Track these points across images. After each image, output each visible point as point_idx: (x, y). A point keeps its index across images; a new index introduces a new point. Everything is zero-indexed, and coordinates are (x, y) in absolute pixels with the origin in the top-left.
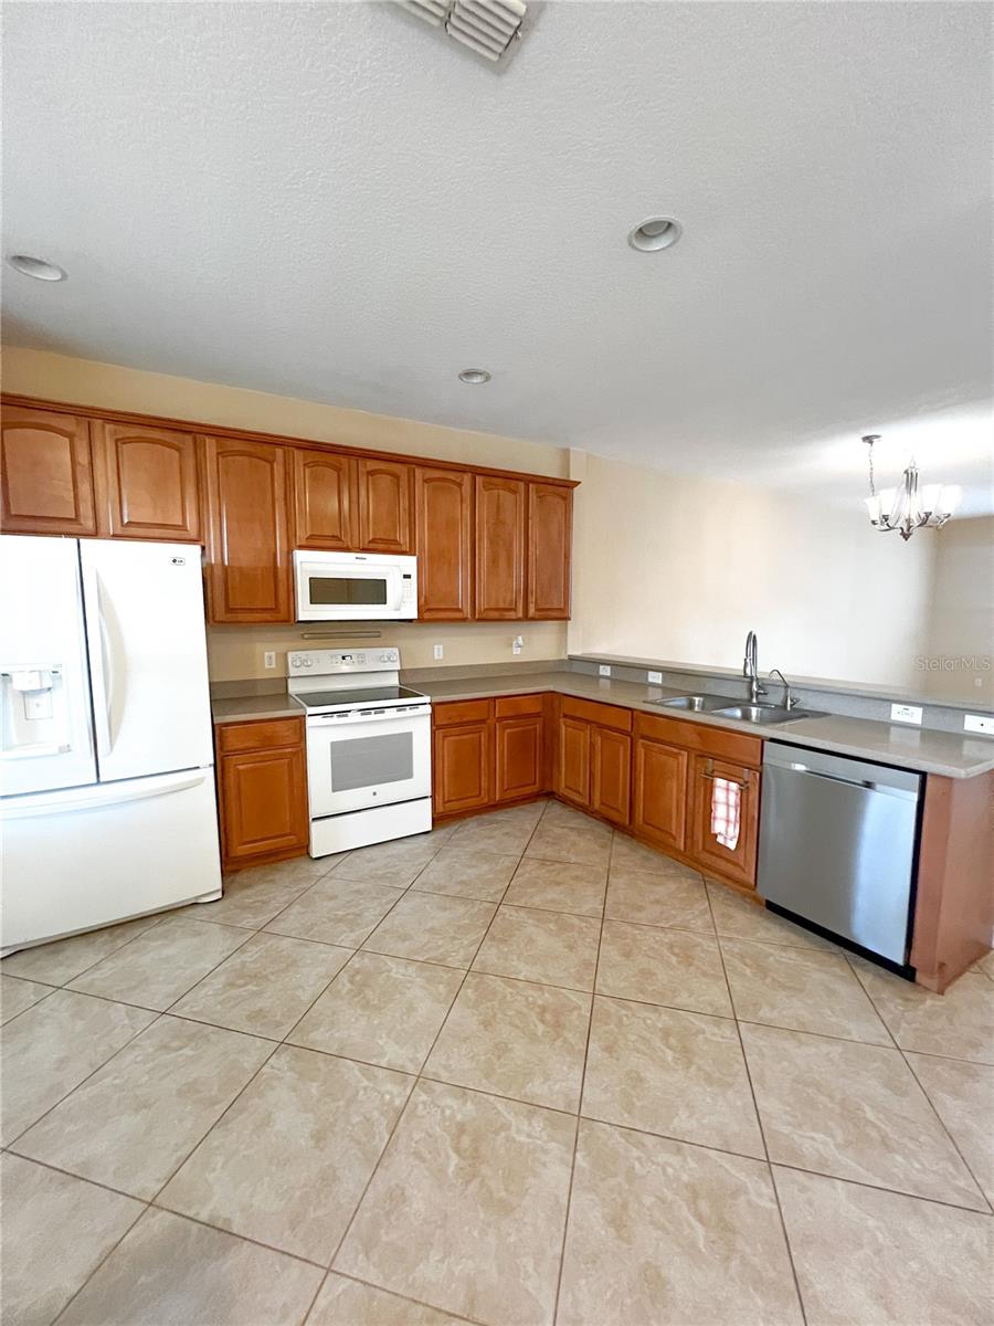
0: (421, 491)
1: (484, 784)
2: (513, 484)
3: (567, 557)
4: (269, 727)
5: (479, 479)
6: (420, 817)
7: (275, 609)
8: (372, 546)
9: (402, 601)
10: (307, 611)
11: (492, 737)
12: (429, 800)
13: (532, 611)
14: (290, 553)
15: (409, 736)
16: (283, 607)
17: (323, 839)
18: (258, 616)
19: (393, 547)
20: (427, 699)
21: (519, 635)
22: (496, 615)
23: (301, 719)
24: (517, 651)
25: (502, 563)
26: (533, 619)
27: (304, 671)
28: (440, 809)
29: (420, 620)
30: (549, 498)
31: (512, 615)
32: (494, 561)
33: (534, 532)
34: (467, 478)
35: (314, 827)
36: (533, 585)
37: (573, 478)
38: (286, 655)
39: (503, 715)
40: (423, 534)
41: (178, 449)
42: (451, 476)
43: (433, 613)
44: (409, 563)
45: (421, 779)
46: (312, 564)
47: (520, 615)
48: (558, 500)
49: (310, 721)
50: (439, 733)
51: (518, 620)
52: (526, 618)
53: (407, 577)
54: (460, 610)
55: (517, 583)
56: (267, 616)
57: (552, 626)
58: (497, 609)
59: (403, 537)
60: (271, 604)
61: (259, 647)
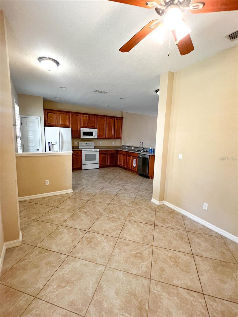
0: (99, 119)
1: (106, 163)
2: (112, 118)
3: (122, 129)
4: (77, 151)
5: (107, 118)
6: (97, 166)
7: (78, 136)
8: (91, 127)
9: (95, 136)
10: (82, 136)
11: (108, 156)
12: (98, 164)
13: (115, 138)
14: (80, 128)
15: (96, 154)
16: (79, 136)
17: (84, 167)
18: (75, 137)
19: (94, 127)
20: (99, 149)
21: (114, 141)
22: (109, 138)
23: (82, 151)
24: (113, 144)
25: (111, 130)
26: (115, 139)
27: (81, 145)
28: (100, 165)
29: (98, 138)
30: (119, 120)
31: (112, 138)
32: (109, 130)
33: (116, 125)
34: (105, 117)
35: (83, 165)
36: (116, 134)
37: (123, 117)
38: (78, 143)
39: (110, 152)
40: (99, 126)
41: (67, 115)
42: (103, 117)
43: (100, 137)
44: (96, 130)
45: (97, 161)
46: (83, 130)
47: (113, 138)
48: (120, 120)
49: (83, 151)
50: (100, 155)
51: (113, 139)
52: (114, 139)
53: (96, 132)
54: (104, 137)
55: (113, 133)
56: (77, 137)
57: (119, 140)
58: (109, 137)
59: (95, 126)
60: (77, 135)
61: (75, 141)
